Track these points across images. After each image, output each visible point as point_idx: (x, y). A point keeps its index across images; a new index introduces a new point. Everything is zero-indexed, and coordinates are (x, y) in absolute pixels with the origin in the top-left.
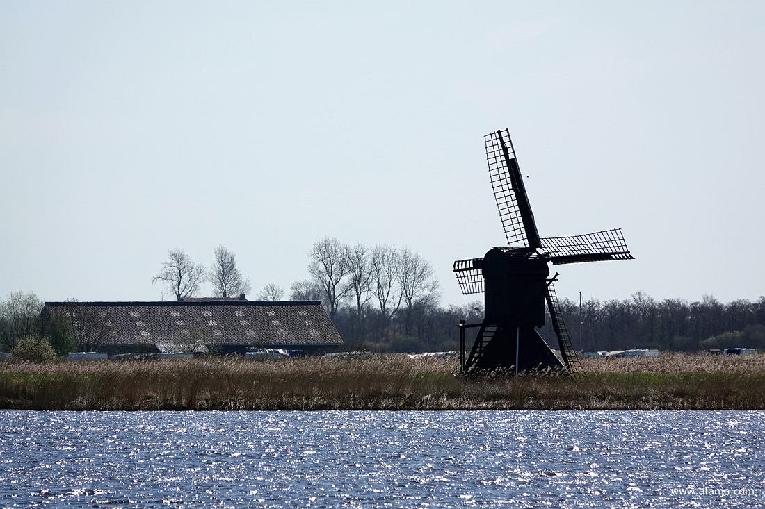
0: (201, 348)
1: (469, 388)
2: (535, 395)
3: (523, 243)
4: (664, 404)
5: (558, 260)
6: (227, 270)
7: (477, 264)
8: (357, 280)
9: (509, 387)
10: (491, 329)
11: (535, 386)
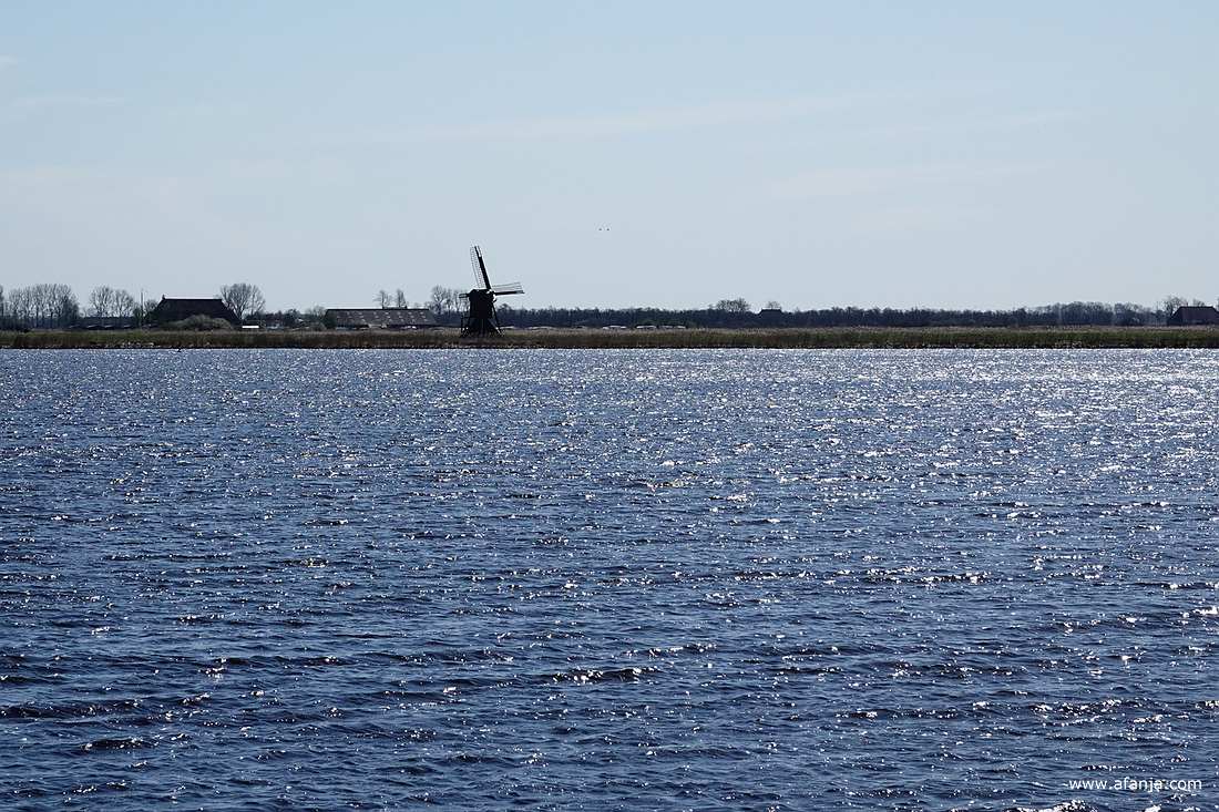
0: (384, 326)
1: (461, 340)
2: (485, 343)
3: (485, 288)
4: (532, 346)
5: (497, 294)
6: (400, 298)
7: (468, 295)
8: (448, 301)
9: (476, 341)
10: (472, 319)
11: (485, 340)
